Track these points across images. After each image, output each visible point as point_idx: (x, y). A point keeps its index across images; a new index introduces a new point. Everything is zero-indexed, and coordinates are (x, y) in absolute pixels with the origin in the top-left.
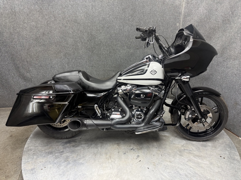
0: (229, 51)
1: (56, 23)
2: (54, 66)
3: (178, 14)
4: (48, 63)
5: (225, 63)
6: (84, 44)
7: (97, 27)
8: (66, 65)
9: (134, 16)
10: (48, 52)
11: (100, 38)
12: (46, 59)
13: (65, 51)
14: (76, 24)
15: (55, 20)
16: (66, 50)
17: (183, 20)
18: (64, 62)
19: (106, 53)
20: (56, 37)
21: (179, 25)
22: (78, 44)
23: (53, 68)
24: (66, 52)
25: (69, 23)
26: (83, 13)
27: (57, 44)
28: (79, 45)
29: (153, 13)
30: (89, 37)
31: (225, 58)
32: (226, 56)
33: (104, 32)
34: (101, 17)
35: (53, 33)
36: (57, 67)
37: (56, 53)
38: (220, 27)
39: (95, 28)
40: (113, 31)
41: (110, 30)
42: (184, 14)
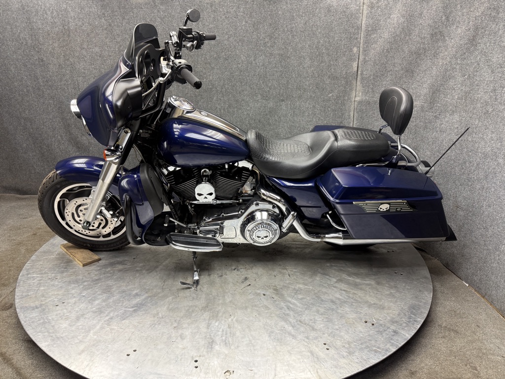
0: (443, 96)
11: (211, 77)
17: (364, 40)
19: (221, 107)
21: (358, 50)
32: (439, 106)
33: (218, 67)
38: (427, 48)
40: (235, 66)
41: (230, 63)
42: (366, 30)
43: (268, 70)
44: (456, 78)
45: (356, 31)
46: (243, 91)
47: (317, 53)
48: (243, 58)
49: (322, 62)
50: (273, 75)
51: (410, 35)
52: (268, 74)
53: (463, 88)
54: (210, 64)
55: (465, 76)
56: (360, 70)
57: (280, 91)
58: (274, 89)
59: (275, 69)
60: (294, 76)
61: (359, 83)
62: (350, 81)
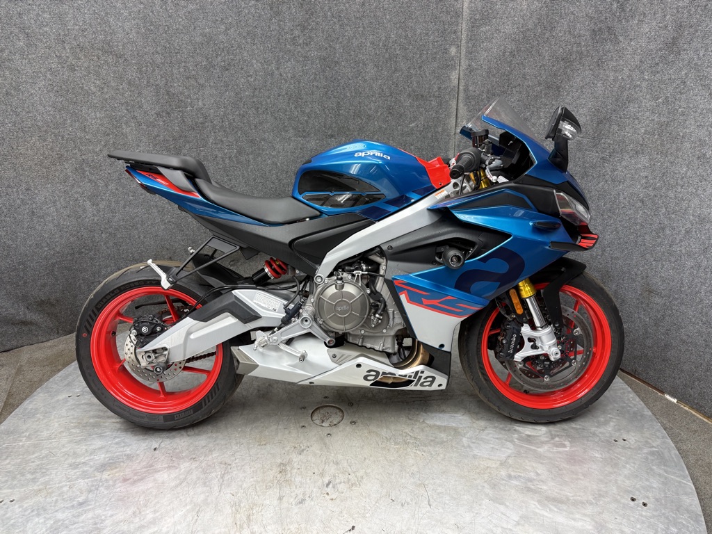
0: (616, 128)
1: (34, 56)
2: (41, 209)
3: (451, 18)
4: (18, 201)
5: (608, 167)
6: (145, 127)
7: (186, 69)
8: (88, 204)
9: (310, 28)
10: (15, 161)
11: (200, 103)
12: (8, 186)
13: (79, 154)
14: (111, 57)
15: (29, 45)
16: (80, 150)
17: (467, 35)
18: (77, 193)
19: (225, 154)
20: (40, 108)
21: (457, 51)
22: (124, 126)
23: (39, 217)
24: (83, 157)
25: (85, 57)
26: (134, 19)
27: (46, 131)
28: (126, 130)
29: (372, 15)
30: (162, 101)
31: (608, 151)
32: (609, 144)
33: (212, 84)
34: (199, 31)
35: (26, 94)
36: (55, 214)
37: (47, 163)
38: (585, 53)
39: (181, 70)
40: (242, 80)
41: (232, 75)
42: (471, 18)
43: (302, 85)
44: (641, 102)
45: (453, 19)
46: (261, 123)
47: (387, 56)
48: (257, 66)
49: (396, 70)
50: (313, 93)
51: (551, 31)
52: (303, 92)
53: (656, 117)
54: (196, 79)
55: (657, 99)
56: (462, 83)
57: (326, 120)
58: (315, 118)
59: (315, 84)
60: (348, 94)
61: (461, 105)
62: (447, 102)
